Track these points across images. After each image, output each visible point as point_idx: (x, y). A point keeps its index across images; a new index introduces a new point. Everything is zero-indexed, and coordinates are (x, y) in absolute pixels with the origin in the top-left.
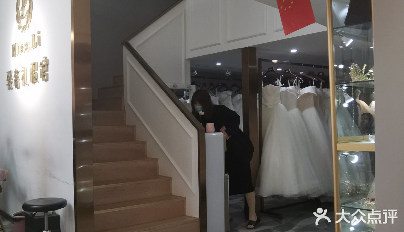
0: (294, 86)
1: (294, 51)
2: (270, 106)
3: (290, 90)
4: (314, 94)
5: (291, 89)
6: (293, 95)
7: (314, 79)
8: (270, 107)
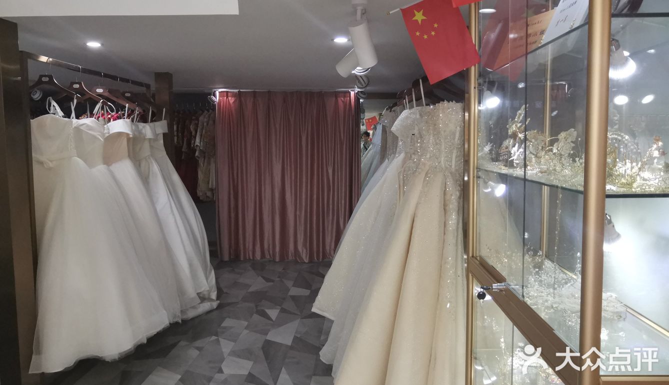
0: (95, 118)
1: (94, 45)
2: (51, 161)
3: (88, 126)
4: (128, 134)
5: (90, 124)
6: (95, 137)
7: (127, 105)
8: (51, 165)
